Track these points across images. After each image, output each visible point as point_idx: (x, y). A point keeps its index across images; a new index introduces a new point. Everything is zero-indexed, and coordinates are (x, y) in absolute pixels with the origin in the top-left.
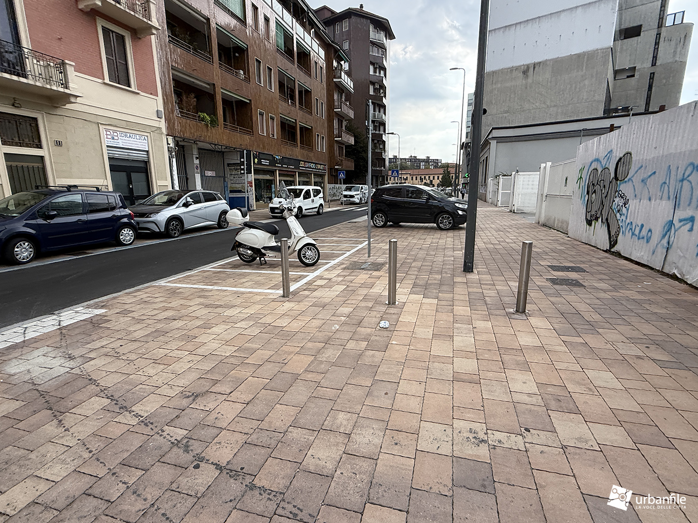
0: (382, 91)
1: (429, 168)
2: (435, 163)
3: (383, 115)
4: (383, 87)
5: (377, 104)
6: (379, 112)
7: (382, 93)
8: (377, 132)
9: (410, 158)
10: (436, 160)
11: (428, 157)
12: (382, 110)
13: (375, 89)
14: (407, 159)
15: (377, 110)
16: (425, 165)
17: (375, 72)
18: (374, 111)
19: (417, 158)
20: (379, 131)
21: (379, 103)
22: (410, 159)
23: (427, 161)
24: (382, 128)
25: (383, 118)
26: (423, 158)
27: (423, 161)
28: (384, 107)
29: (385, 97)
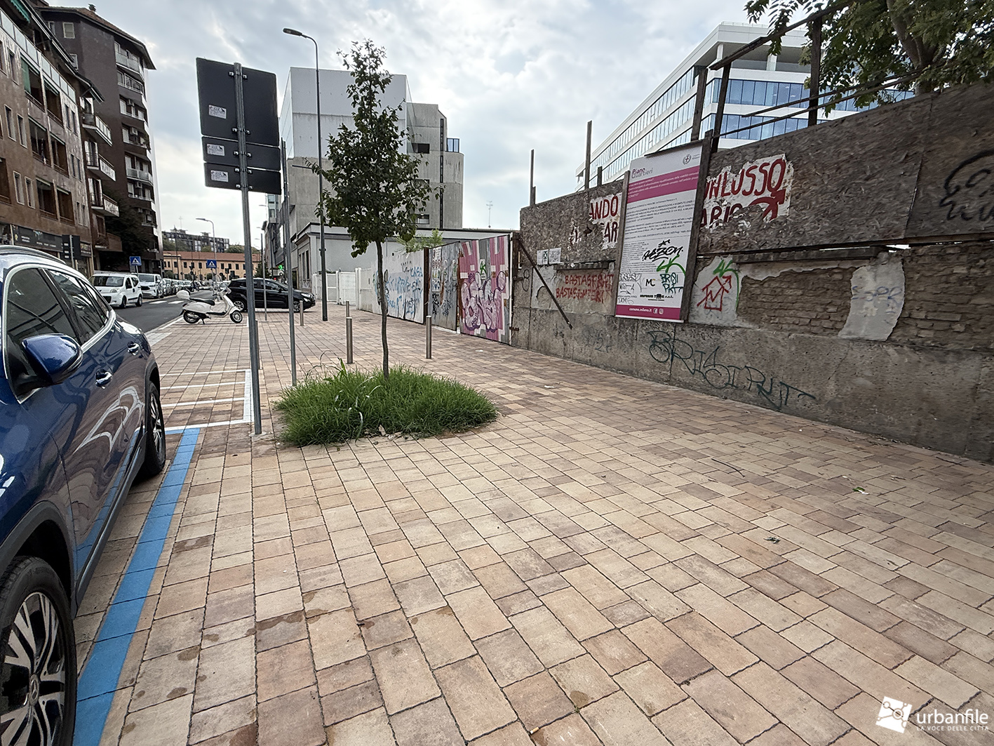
0: (142, 141)
1: (209, 251)
2: (219, 243)
3: (150, 175)
4: (143, 134)
5: (137, 157)
6: (142, 169)
7: (144, 143)
8: (141, 198)
9: (174, 232)
10: (220, 239)
11: (206, 234)
12: (145, 167)
13: (131, 136)
14: (169, 233)
15: (137, 166)
16: (203, 246)
17: (129, 111)
18: (133, 166)
19: (187, 233)
20: (144, 196)
21: (142, 157)
22: (173, 234)
23: (205, 239)
24: (147, 193)
25: (150, 179)
26: (198, 235)
27: (198, 238)
28: (149, 163)
29: (149, 149)
